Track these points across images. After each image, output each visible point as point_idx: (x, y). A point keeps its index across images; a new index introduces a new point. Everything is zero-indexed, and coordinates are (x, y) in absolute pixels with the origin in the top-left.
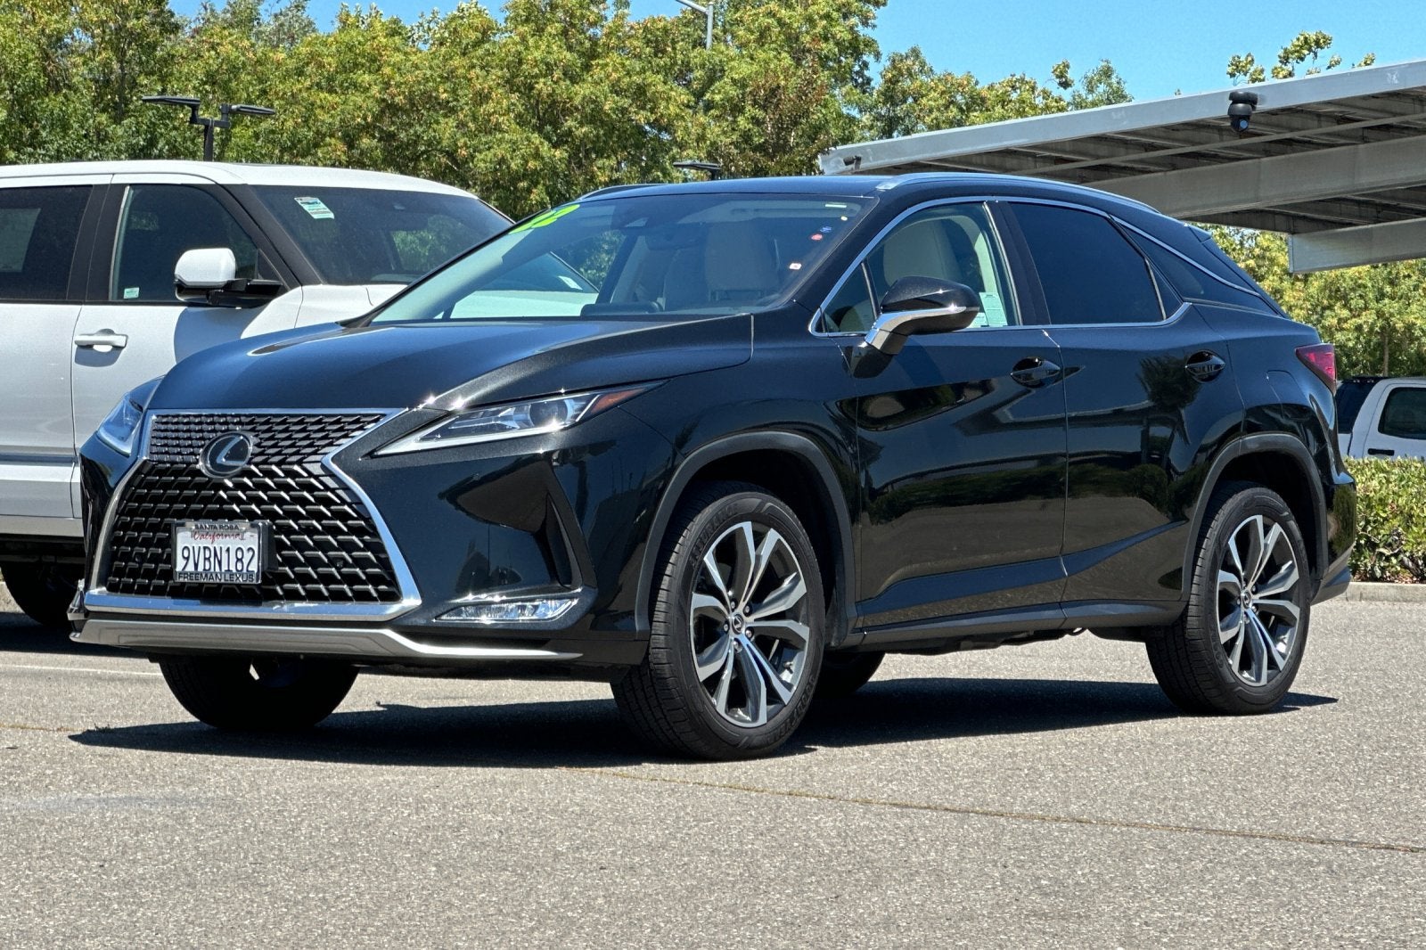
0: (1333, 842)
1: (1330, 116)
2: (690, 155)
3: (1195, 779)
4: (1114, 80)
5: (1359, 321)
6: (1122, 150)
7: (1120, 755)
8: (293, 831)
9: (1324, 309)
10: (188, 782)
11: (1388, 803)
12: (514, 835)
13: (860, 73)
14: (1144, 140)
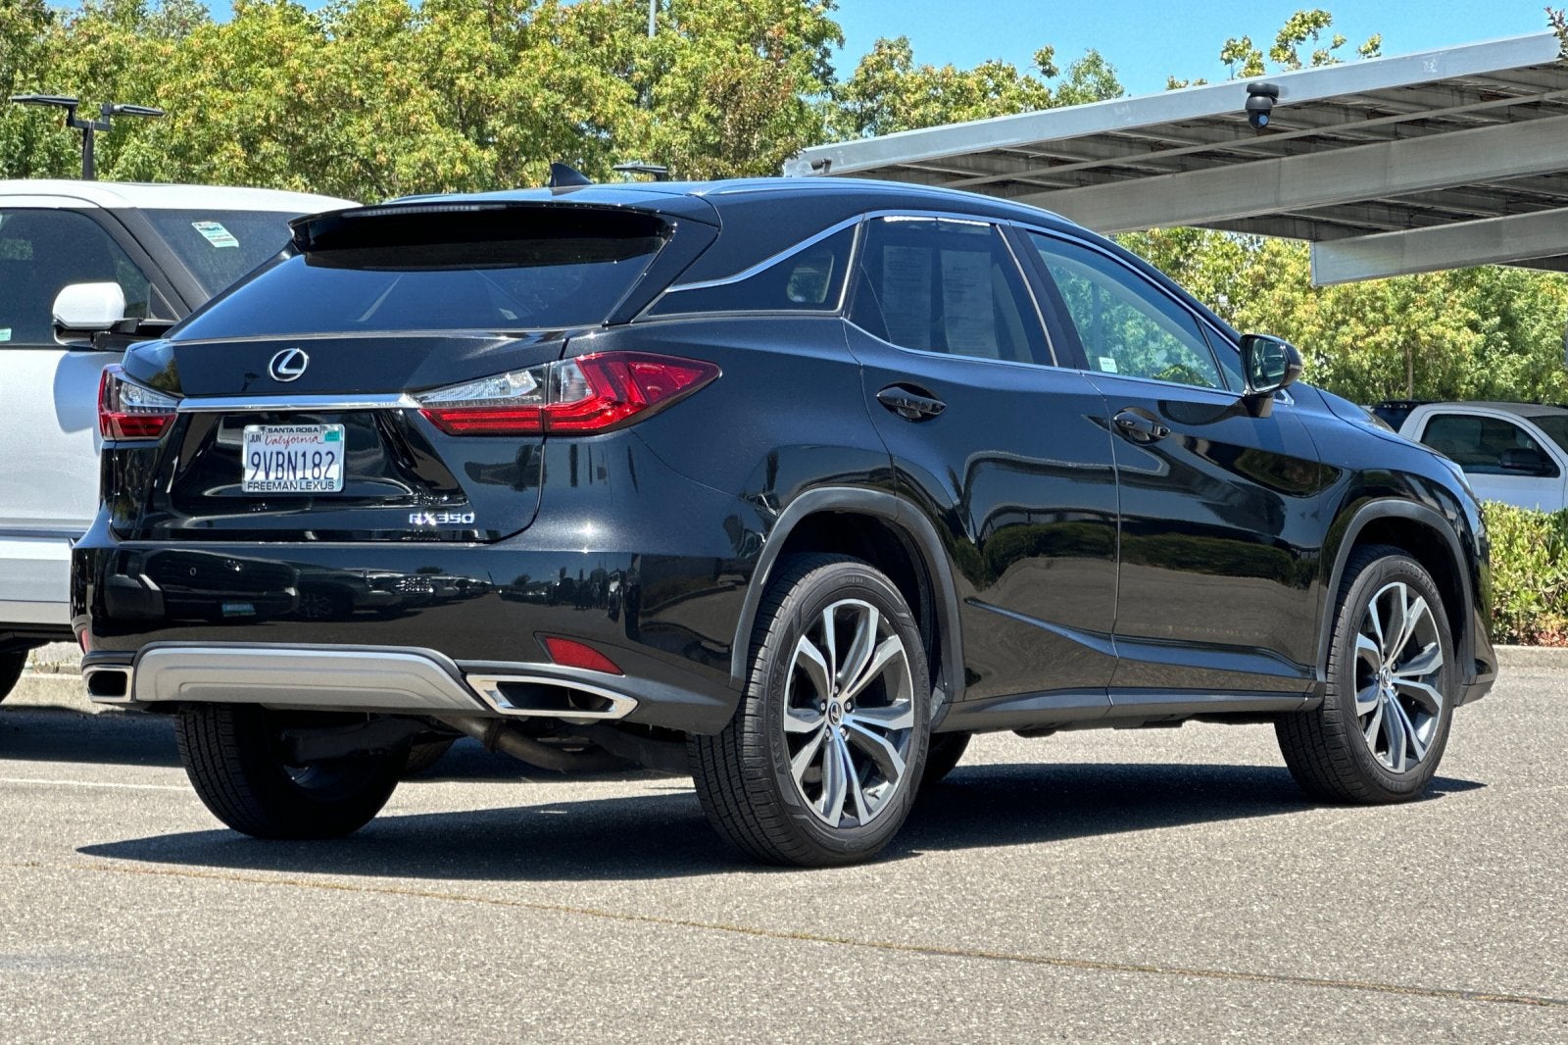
0: (1446, 993)
1: (1360, 110)
2: (633, 156)
3: (1267, 908)
4: (1104, 68)
5: (1377, 338)
6: (1125, 150)
7: (1174, 875)
8: (205, 1000)
9: (1338, 324)
10: (75, 932)
11: (1499, 937)
12: (471, 1001)
13: (821, 62)
14: (1150, 138)
